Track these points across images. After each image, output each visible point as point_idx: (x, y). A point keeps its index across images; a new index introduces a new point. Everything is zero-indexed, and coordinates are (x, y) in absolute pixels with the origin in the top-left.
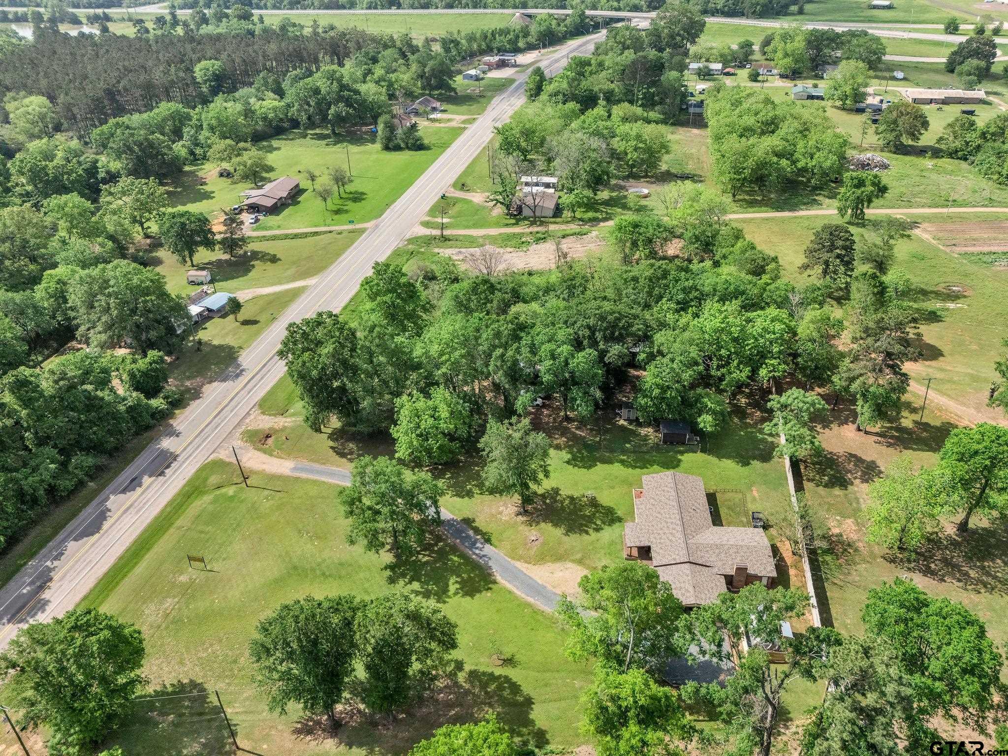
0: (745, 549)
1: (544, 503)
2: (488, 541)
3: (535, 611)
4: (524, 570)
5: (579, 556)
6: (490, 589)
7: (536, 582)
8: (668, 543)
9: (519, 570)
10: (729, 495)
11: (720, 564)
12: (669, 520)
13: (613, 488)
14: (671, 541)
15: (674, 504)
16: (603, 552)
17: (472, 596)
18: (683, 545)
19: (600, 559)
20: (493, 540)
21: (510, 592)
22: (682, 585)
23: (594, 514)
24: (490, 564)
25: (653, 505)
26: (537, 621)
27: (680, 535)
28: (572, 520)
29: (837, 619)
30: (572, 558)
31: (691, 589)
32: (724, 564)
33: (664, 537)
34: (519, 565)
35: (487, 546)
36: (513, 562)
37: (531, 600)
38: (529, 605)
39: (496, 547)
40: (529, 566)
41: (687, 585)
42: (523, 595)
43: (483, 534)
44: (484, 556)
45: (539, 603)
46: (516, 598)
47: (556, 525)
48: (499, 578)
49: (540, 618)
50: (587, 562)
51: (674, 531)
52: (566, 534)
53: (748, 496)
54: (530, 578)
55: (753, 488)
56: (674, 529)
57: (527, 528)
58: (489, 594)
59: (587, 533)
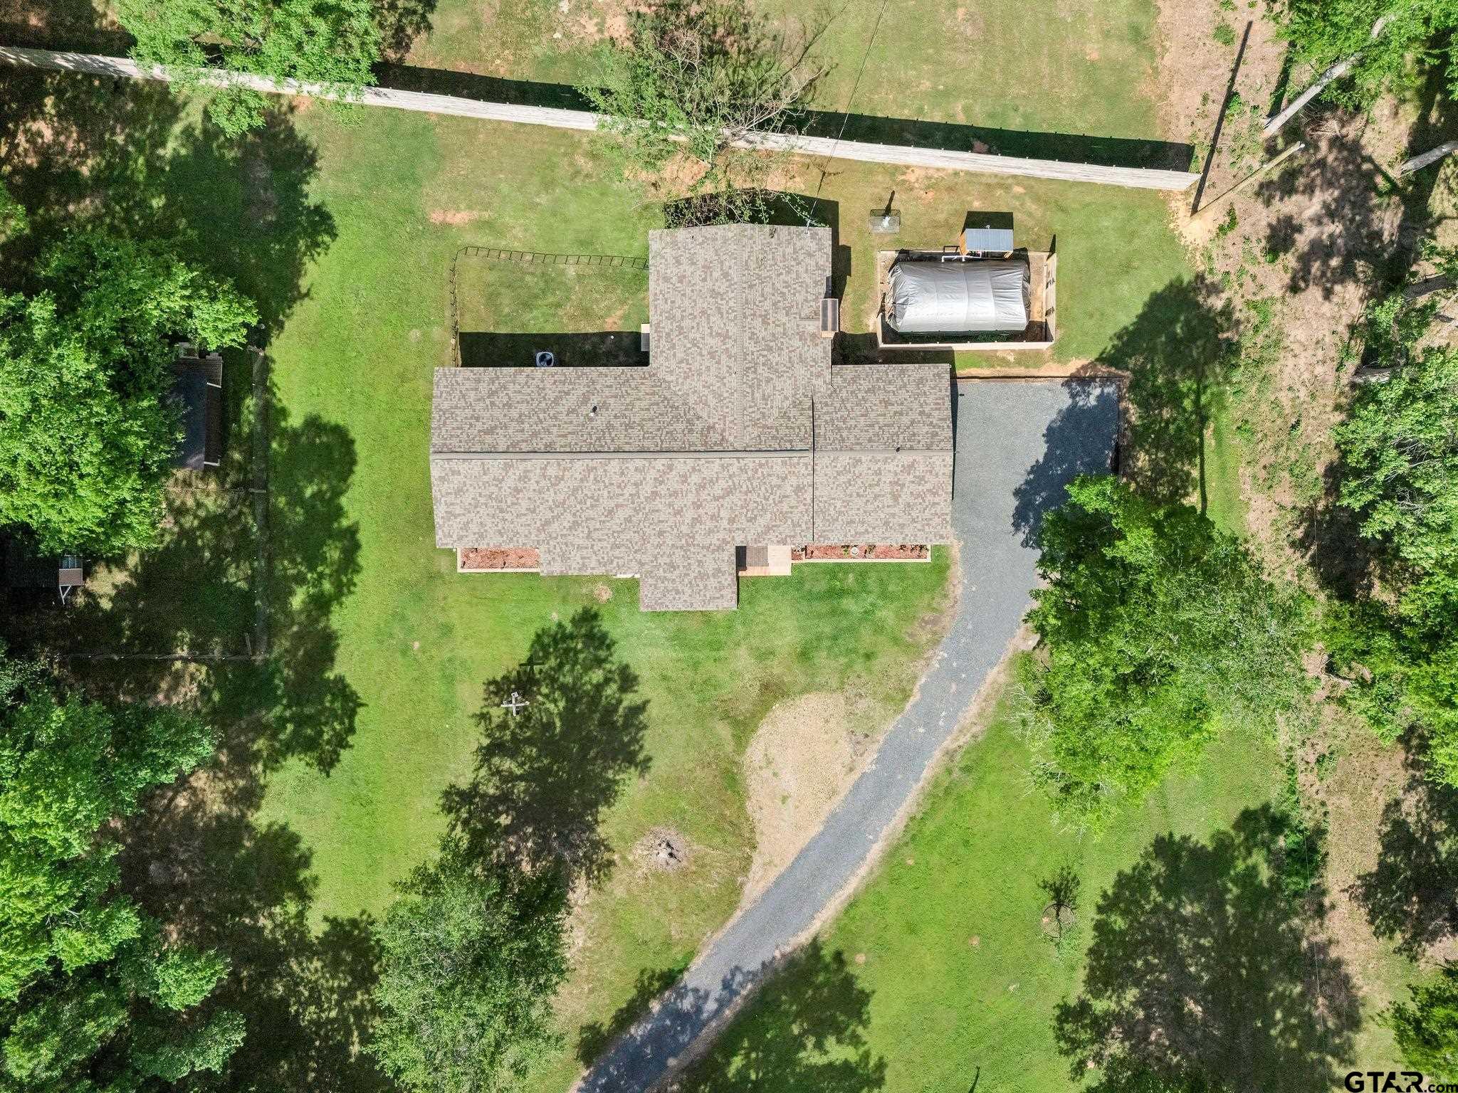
0: (754, 295)
1: (508, 830)
2: (669, 979)
3: (914, 834)
4: (773, 875)
5: (724, 731)
6: (838, 956)
7: (814, 842)
8: (736, 498)
9: (777, 884)
10: (472, 296)
11: (800, 371)
12: (647, 489)
13: (447, 630)
14: (729, 492)
15: (580, 465)
16: (709, 666)
17: (864, 998)
18: (750, 461)
19: (734, 674)
20: (662, 965)
21: (852, 904)
22: (888, 478)
23: (564, 688)
24: (753, 965)
25: (575, 525)
26: (940, 833)
27: (712, 466)
28: (584, 750)
29: (921, 110)
30: (729, 748)
31: (905, 458)
32: (802, 360)
33: (711, 508)
34: (755, 886)
35: (689, 980)
36: (745, 904)
37: (876, 851)
38: (892, 854)
39: (691, 955)
40: (758, 860)
41: (891, 467)
42: (863, 871)
43: (645, 995)
44: (726, 985)
45: (885, 831)
46: (870, 886)
47: (607, 793)
48: (804, 938)
49: (930, 827)
50: (745, 707)
51: (695, 479)
52: (645, 766)
53: (469, 238)
54: (803, 854)
55: (436, 217)
56: (684, 479)
57: (619, 874)
58: (861, 958)
59: (639, 709)
